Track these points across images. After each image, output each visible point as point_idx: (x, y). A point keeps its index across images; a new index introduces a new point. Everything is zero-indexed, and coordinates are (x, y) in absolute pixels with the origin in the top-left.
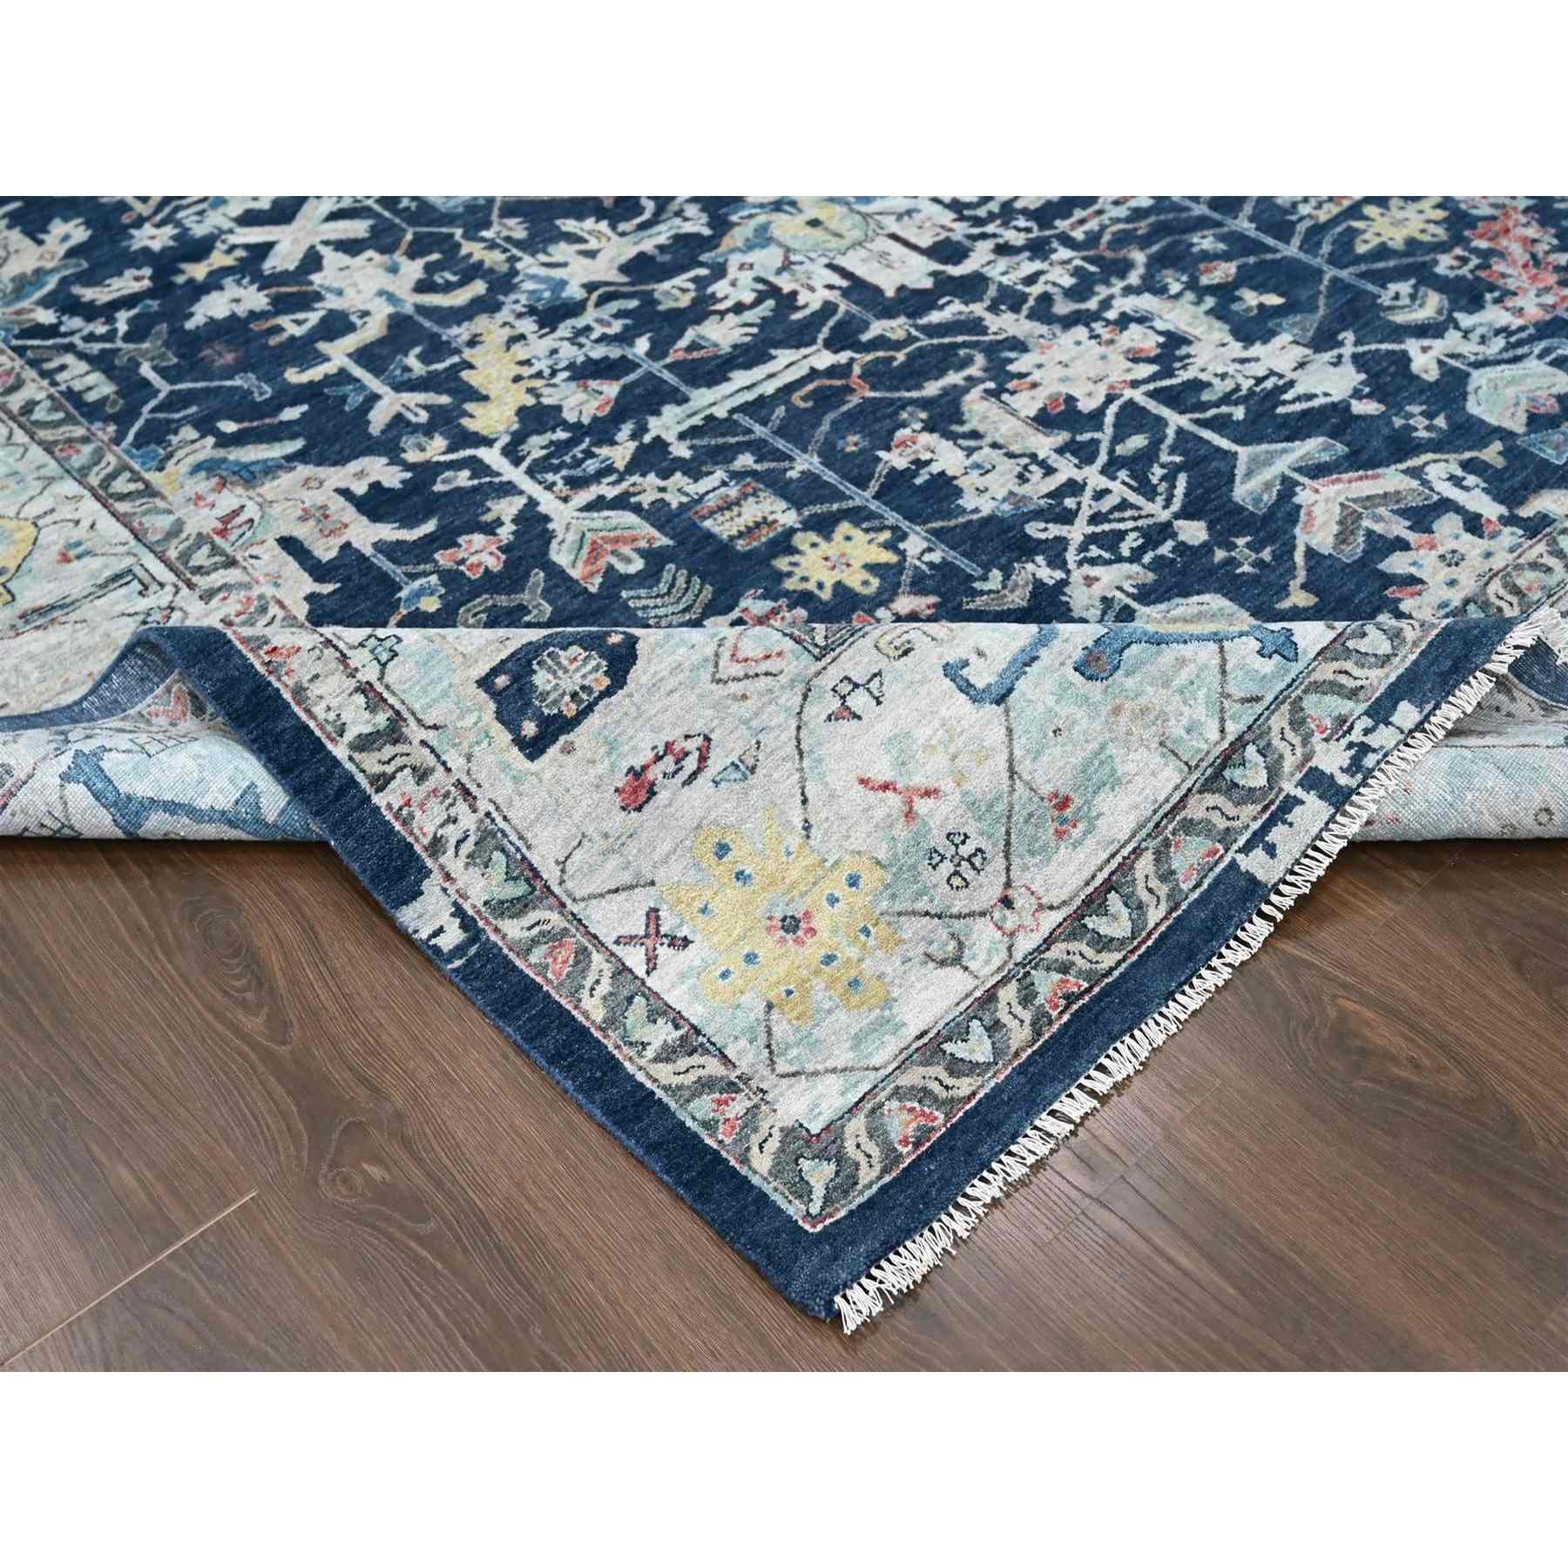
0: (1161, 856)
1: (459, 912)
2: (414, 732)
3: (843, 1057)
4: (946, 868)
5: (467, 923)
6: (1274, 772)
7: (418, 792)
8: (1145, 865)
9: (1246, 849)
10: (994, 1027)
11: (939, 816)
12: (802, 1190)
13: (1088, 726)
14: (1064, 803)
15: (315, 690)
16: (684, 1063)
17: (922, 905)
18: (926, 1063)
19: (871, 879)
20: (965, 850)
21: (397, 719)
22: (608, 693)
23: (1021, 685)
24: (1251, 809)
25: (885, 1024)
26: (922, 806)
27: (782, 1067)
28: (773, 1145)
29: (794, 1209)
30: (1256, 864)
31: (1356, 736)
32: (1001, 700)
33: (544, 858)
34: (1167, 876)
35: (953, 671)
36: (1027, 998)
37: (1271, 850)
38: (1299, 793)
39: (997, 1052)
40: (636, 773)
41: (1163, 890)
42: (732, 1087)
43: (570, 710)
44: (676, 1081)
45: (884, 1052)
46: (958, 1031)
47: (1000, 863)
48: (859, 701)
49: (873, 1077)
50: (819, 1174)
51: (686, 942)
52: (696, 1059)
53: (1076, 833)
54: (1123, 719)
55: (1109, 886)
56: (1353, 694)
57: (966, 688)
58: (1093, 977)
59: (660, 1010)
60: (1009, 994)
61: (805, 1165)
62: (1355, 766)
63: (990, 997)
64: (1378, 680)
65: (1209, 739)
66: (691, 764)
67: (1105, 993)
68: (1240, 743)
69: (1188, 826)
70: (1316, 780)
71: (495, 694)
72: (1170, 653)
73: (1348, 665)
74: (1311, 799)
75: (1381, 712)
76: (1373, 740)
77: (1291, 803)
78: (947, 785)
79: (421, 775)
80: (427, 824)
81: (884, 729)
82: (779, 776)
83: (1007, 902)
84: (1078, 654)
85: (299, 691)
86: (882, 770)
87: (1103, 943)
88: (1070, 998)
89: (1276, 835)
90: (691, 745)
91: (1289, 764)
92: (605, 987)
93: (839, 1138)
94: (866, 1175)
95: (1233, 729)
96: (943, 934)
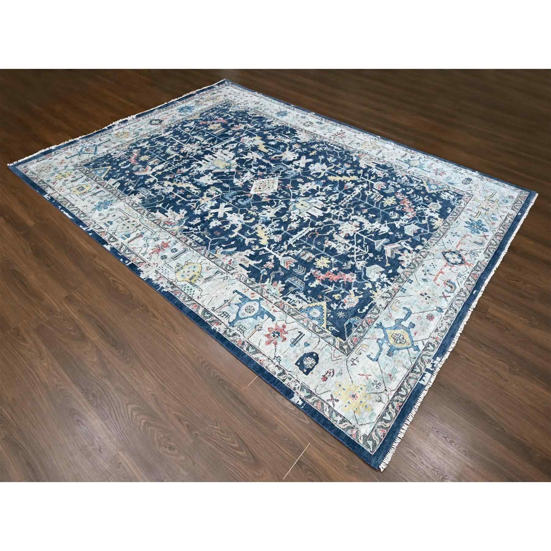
0: (407, 382)
1: (301, 398)
2: (286, 372)
3: (368, 421)
4: (375, 386)
5: (303, 400)
6: (421, 369)
7: (290, 382)
8: (405, 384)
9: (420, 380)
10: (390, 413)
11: (372, 378)
12: (368, 446)
13: (391, 364)
14: (391, 375)
15: (269, 367)
16: (344, 424)
17: (373, 392)
18: (381, 421)
19: (364, 388)
20: (378, 383)
21: (284, 371)
22: (316, 364)
23: (379, 358)
24: (419, 375)
25: (373, 414)
26: (369, 377)
27: (360, 424)
28: (362, 438)
29: (368, 450)
30: (422, 382)
31: (432, 362)
32: (377, 360)
33: (312, 389)
34: (409, 385)
35: (368, 356)
36: (393, 407)
37: (424, 380)
38: (425, 372)
39: (391, 418)
40: (324, 376)
41: (409, 387)
42: (352, 428)
43: (311, 367)
44: (344, 427)
45: (374, 419)
46: (384, 415)
47: (383, 385)
48: (355, 362)
49: (373, 424)
50: (370, 443)
51: (338, 400)
52: (346, 423)
53: (393, 379)
54: (396, 362)
55: (401, 387)
56: (430, 356)
57: (371, 359)
58: (402, 402)
59: (338, 414)
60: (390, 406)
61: (368, 442)
62: (433, 367)
63: (387, 408)
64: (433, 354)
65: (410, 365)
66: (332, 374)
67: (405, 405)
68: (414, 365)
69: (410, 378)
70: (427, 370)
71: (298, 366)
72: (401, 351)
73: (428, 352)
74: (427, 373)
75: (435, 358)
76: (434, 362)
77: (424, 374)
78: (372, 374)
79: (290, 379)
80: (292, 386)
81: (360, 366)
82: (346, 374)
83: (386, 390)
84: (387, 353)
85: (266, 367)
86: (362, 373)
87: (402, 396)
88: (400, 407)
89: (424, 378)
90: (331, 371)
91: (423, 368)
92: (328, 410)
93: (372, 436)
94: (378, 443)
95: (413, 363)
96: (377, 396)
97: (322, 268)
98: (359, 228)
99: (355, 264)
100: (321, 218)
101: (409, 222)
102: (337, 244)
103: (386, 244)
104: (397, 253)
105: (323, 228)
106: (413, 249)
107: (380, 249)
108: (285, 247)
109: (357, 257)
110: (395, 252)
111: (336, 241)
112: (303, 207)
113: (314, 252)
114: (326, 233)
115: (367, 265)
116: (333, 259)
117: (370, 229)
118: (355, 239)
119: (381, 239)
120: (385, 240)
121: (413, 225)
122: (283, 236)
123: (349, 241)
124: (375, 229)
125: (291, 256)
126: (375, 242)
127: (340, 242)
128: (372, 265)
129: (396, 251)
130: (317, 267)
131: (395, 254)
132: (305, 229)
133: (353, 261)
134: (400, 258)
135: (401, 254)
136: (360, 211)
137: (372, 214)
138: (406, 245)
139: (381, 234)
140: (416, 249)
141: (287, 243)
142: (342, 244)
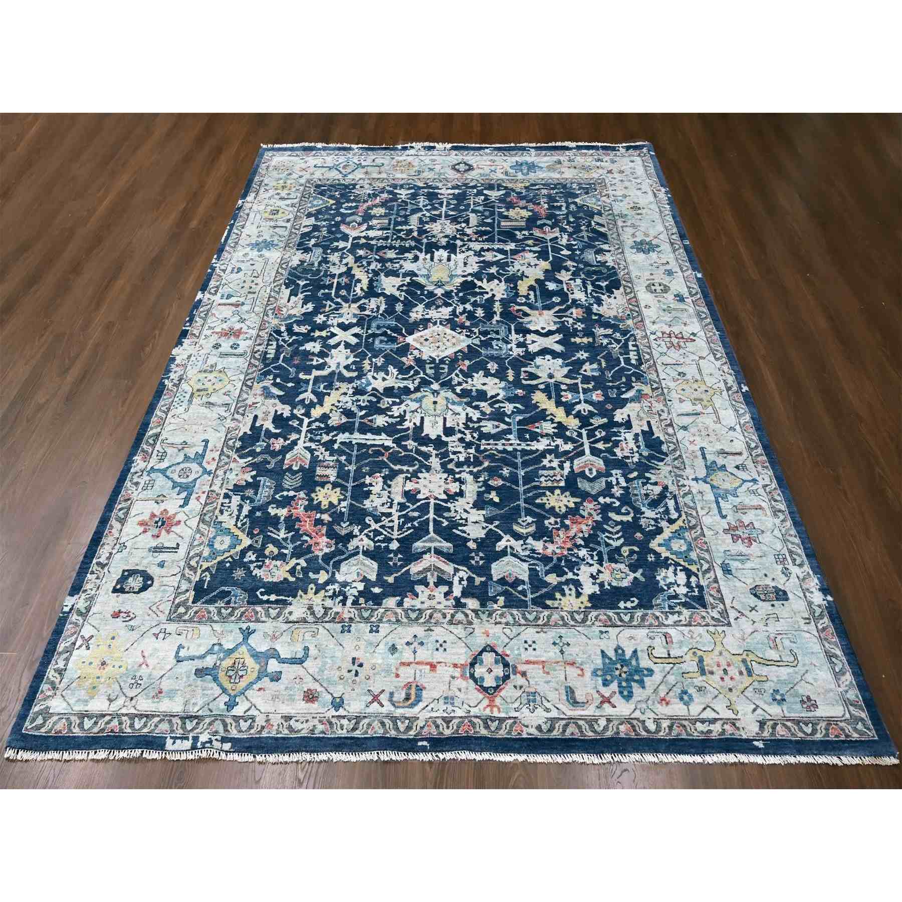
0: (160, 721)
1: (73, 606)
2: (106, 569)
3: (72, 702)
4: (133, 681)
5: (71, 609)
6: (192, 730)
7: (94, 580)
8: (156, 719)
9: (171, 738)
10: (96, 723)
11: (144, 671)
12: (34, 720)
13: (182, 683)
14: (160, 692)
15: (106, 547)
16: (57, 675)
17: (122, 684)
18: (79, 718)
19: (123, 670)
20: (139, 682)
21: (107, 564)
22: (134, 593)
23: (185, 663)
24: (181, 731)
25: (86, 702)
26: (144, 666)
27: (64, 693)
28: (42, 707)
29: (27, 723)
30: (169, 742)
31: (213, 738)
32: (178, 661)
33: (93, 610)
34: (156, 726)
35: (180, 647)
36: (108, 723)
37: (174, 743)
38: (190, 738)
39: (89, 729)
40: (120, 612)
41: (153, 727)
42: (54, 688)
43: (127, 590)
44: (50, 677)
45: (78, 708)
46: (90, 717)
47: (139, 690)
48: (161, 636)
49: (70, 711)
50: (40, 721)
51: (88, 649)
52: (58, 676)
53: (156, 700)
54: (189, 688)
55: (147, 716)
56: (226, 730)
57: (177, 653)
58: (121, 731)
59: (67, 660)
60: (107, 718)
61: (40, 717)
62: (203, 744)
63: (104, 716)
64: (234, 733)
65: (193, 710)
66: (128, 619)
67: (116, 737)
68: (196, 717)
69: (170, 721)
70: (196, 739)
71: (123, 575)
72: (213, 685)
74: (191, 741)
75: (224, 740)
76: (214, 743)
77: (187, 738)
78: (151, 667)
79: (97, 578)
80: (87, 586)
81: (157, 645)
82: (135, 635)
83: (132, 699)
84: (200, 667)
85: (104, 544)
86: (146, 654)
87: (132, 726)
88: (112, 731)
89: (178, 741)
90: (132, 616)
91: (198, 731)
92: (67, 645)
93: (50, 718)
94: (43, 730)
95: (199, 713)
96: (116, 693)
97: (315, 502)
98: (446, 497)
99: (356, 536)
100: (426, 440)
101: (529, 556)
102: (383, 489)
103: (438, 552)
104: (429, 576)
105: (405, 456)
106: (459, 595)
107: (419, 550)
108: (325, 438)
109: (375, 531)
110: (429, 574)
111: (389, 486)
112: (432, 406)
113: (343, 475)
114: (395, 465)
115: (366, 553)
116: (344, 504)
117: (456, 511)
118: (415, 506)
119: (445, 540)
120: (446, 546)
121: (525, 566)
122: (347, 422)
123: (403, 501)
124: (461, 519)
125: (312, 454)
126: (432, 534)
127: (389, 492)
128: (372, 559)
129: (432, 575)
130: (313, 495)
131: (426, 576)
132: (384, 436)
133: (361, 531)
134: (419, 588)
135: (432, 584)
136: (489, 475)
137: (498, 495)
138: (461, 579)
139: (458, 532)
140: (463, 600)
141: (336, 435)
142: (389, 497)
